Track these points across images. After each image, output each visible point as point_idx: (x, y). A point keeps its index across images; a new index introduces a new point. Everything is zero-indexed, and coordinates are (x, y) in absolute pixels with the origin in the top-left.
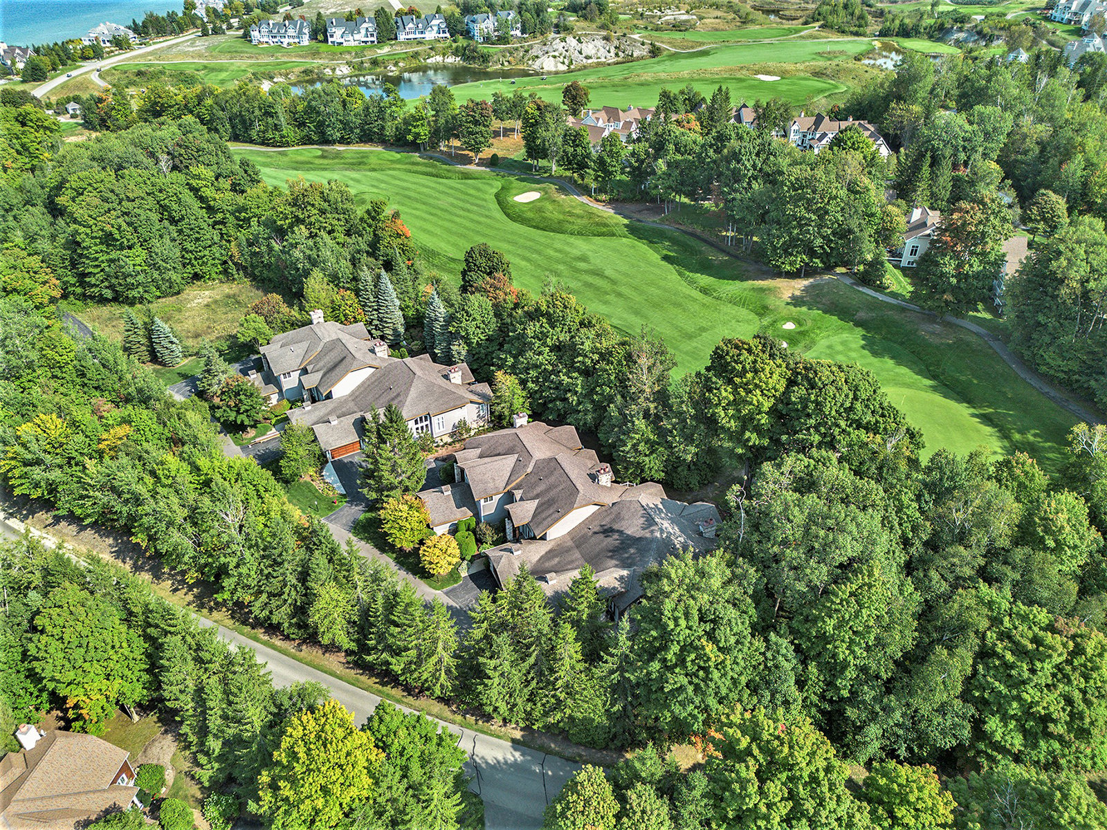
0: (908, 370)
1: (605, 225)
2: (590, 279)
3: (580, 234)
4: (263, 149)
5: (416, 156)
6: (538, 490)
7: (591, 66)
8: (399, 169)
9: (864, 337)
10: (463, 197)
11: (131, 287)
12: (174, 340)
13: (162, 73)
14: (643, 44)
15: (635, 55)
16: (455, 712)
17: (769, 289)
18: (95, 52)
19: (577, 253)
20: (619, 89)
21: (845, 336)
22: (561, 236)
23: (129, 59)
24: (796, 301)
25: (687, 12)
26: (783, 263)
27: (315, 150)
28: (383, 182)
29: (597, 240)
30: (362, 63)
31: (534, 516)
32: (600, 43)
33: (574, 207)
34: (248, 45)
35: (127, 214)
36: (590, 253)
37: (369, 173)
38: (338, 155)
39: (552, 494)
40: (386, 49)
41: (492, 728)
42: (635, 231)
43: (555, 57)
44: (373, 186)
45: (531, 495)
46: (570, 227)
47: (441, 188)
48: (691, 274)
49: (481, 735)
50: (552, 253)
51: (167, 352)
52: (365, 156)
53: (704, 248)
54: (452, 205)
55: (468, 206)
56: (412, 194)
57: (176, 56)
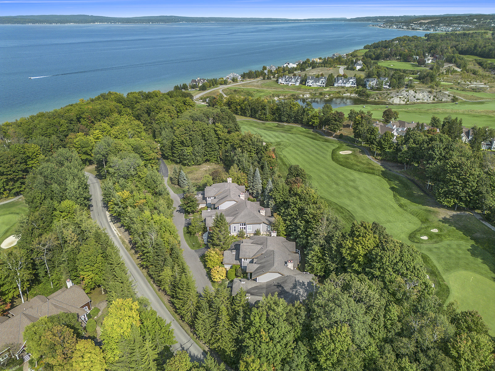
0: (487, 267)
1: (373, 169)
2: (350, 189)
3: (359, 171)
4: (259, 121)
5: (311, 131)
6: (263, 261)
7: (418, 103)
8: (301, 135)
9: (472, 246)
10: (320, 149)
11: (185, 160)
12: (186, 179)
13: (242, 91)
14: (449, 96)
15: (443, 100)
16: (191, 332)
17: (434, 212)
18: (225, 83)
19: (352, 178)
20: (422, 114)
21: (462, 242)
22: (349, 170)
23: (235, 86)
24: (445, 220)
25: (485, 84)
26: (444, 201)
27: (276, 123)
28: (292, 138)
29: (365, 175)
30: (316, 93)
31: (256, 270)
32: (426, 94)
33: (363, 160)
34: (277, 84)
35: (191, 135)
36: (358, 179)
37: (290, 135)
38: (283, 127)
39: (266, 264)
40: (328, 89)
41: (200, 343)
42: (384, 175)
43: (400, 98)
44: (288, 139)
45: (259, 262)
46: (356, 167)
47: (312, 144)
48: (399, 197)
49: (195, 344)
50: (341, 176)
51: (182, 182)
52: (292, 128)
53: (414, 187)
54: (313, 151)
55: (319, 152)
56: (300, 144)
57: (249, 86)
